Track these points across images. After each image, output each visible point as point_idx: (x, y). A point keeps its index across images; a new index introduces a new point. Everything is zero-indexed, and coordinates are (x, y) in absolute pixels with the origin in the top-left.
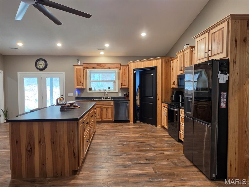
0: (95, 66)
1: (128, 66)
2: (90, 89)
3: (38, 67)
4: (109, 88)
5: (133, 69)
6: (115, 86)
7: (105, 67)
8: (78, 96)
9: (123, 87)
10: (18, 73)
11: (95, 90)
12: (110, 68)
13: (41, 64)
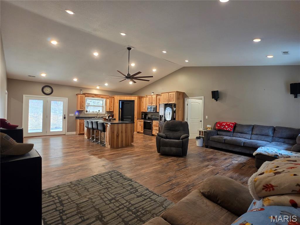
0: (94, 96)
1: (114, 97)
2: (87, 111)
3: (45, 92)
4: (99, 111)
5: (119, 100)
6: (103, 109)
7: (100, 97)
8: (77, 116)
9: (110, 110)
10: (24, 96)
11: (89, 112)
12: (103, 98)
13: (48, 90)
